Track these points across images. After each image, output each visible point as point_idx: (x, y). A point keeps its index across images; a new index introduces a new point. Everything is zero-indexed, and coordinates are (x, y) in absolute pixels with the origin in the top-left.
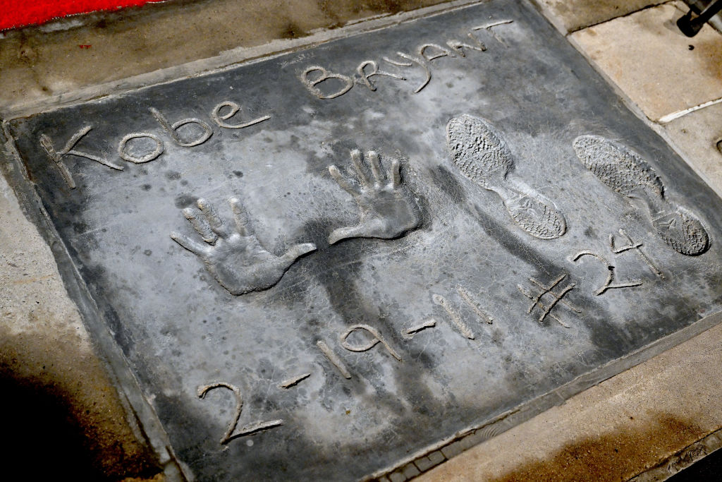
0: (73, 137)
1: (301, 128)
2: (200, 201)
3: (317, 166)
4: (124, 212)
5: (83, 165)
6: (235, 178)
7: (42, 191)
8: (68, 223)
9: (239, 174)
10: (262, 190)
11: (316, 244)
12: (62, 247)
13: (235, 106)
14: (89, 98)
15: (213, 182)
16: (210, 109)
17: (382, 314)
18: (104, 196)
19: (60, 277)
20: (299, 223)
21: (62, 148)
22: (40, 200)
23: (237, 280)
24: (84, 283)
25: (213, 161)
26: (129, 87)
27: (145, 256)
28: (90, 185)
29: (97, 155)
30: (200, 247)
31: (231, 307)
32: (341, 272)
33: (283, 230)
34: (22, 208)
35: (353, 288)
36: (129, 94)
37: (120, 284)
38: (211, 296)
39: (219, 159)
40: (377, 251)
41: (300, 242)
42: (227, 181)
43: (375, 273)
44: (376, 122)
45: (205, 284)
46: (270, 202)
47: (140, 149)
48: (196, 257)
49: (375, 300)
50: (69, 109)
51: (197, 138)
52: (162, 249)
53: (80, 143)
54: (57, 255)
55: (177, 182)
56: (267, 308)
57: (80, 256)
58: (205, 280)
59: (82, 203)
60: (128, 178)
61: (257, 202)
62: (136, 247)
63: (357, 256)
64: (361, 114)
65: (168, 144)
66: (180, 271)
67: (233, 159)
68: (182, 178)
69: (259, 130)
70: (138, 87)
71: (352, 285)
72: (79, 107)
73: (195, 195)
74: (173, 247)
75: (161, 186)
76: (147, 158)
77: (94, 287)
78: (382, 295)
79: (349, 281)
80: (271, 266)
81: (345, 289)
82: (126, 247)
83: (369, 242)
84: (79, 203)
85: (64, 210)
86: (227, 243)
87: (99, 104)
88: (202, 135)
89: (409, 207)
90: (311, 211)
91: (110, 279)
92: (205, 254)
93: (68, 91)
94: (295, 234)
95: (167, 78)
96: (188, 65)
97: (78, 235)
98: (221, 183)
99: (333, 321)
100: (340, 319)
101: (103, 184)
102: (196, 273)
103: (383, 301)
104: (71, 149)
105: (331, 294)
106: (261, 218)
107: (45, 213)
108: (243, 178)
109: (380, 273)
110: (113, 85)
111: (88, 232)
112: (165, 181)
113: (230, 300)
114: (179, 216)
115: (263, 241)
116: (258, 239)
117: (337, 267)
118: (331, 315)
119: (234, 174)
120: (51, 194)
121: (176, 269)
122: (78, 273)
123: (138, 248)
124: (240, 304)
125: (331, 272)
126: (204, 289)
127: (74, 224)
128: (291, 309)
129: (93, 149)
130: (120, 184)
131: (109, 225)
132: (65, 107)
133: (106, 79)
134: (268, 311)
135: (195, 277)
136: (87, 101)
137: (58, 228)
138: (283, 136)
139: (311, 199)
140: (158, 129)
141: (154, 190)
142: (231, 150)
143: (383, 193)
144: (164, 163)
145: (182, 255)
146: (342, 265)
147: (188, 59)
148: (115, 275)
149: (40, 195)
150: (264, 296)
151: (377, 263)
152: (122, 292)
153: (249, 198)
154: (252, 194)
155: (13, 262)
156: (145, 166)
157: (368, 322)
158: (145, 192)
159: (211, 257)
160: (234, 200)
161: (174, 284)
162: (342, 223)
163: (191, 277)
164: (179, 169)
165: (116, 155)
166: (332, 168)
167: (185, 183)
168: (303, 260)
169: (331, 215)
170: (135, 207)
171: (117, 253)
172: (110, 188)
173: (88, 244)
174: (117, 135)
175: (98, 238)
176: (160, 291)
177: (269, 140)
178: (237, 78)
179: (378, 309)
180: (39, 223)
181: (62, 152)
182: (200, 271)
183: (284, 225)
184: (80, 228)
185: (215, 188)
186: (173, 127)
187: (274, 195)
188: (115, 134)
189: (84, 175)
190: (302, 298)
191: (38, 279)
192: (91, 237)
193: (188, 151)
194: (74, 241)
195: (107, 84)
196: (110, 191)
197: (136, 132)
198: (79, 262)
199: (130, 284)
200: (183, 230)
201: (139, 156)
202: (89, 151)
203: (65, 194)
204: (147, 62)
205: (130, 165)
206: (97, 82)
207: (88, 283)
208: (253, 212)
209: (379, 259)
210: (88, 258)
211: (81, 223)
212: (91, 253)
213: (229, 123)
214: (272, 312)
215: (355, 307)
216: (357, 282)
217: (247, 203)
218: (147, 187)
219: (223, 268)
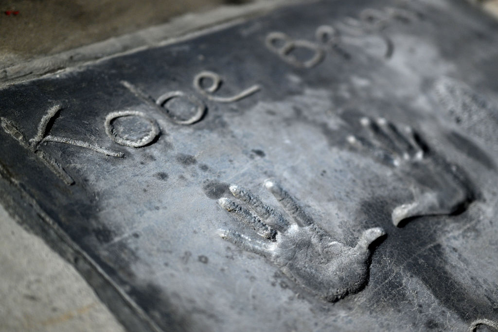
0: (42, 120)
1: (298, 98)
2: (233, 188)
3: (336, 140)
4: (150, 209)
5: (72, 154)
6: (258, 158)
7: (33, 191)
8: (85, 231)
9: (260, 153)
10: (294, 170)
11: (384, 228)
12: (91, 264)
13: (215, 77)
14: (42, 72)
15: (237, 164)
16: (190, 81)
17: (493, 303)
18: (115, 190)
19: (103, 307)
20: (354, 204)
21: (35, 133)
22: (34, 203)
23: (320, 283)
24: (140, 310)
25: (224, 140)
26: (84, 59)
27: (201, 264)
28: (92, 178)
29: (84, 140)
30: (259, 246)
31: (333, 318)
32: (426, 258)
33: (341, 215)
34: (12, 215)
35: (448, 276)
36: (88, 66)
37: (189, 306)
38: (303, 307)
39: (229, 137)
40: (449, 229)
41: (367, 227)
42: (251, 162)
43: (460, 255)
44: (366, 89)
45: (289, 293)
46: (311, 184)
47: (131, 130)
48: (263, 258)
49: (477, 288)
50: (22, 86)
51: (193, 114)
52: (218, 253)
53: (55, 126)
54: (88, 276)
55: (196, 167)
56: (374, 314)
57: (121, 274)
58: (287, 286)
59: (91, 201)
60: (135, 166)
61: (296, 183)
62: (186, 253)
63: (432, 238)
64: (347, 81)
65: (163, 122)
66: (253, 278)
67: (244, 136)
68: (199, 162)
69: (255, 102)
70: (97, 58)
71: (445, 273)
72: (34, 82)
73: (223, 181)
74: (229, 248)
75: (180, 174)
76: (146, 140)
77: (157, 315)
78: (481, 280)
79: (440, 268)
80: (348, 260)
81: (440, 278)
82: (174, 254)
83: (436, 219)
84: (88, 203)
85: (72, 213)
86: (288, 237)
87: (57, 79)
88: (196, 110)
89: (449, 178)
90: (358, 190)
91: (174, 301)
92: (270, 254)
93: (12, 65)
94: (356, 218)
95: (125, 48)
96: (142, 34)
97: (105, 245)
98: (244, 165)
99: (450, 320)
100: (457, 316)
101: (107, 176)
102: (272, 280)
103: (485, 287)
104: (45, 134)
105: (431, 286)
106: (311, 203)
107: (48, 219)
108: (267, 158)
109: (465, 255)
110: (65, 56)
111: (117, 239)
112: (181, 167)
113: (329, 310)
114: (218, 209)
115: (328, 230)
116: (321, 229)
117: (419, 252)
118: (444, 312)
119: (254, 154)
120: (47, 193)
121: (247, 277)
122: (127, 298)
123: (188, 255)
124: (341, 313)
125: (416, 260)
126: (291, 299)
127: (94, 231)
128: (399, 311)
129: (76, 134)
130: (129, 175)
131: (139, 228)
132: (17, 82)
133: (54, 50)
134: (376, 317)
135: (273, 285)
136: (41, 75)
137: (75, 238)
138: (284, 108)
139: (350, 176)
140: (144, 106)
141: (173, 179)
142: (237, 126)
143: (416, 165)
144: (168, 146)
145: (244, 257)
146: (423, 250)
147: (139, 27)
148: (176, 295)
149: (32, 196)
150: (362, 298)
151: (456, 244)
152: (196, 317)
153: (285, 179)
154: (286, 174)
155: (29, 293)
156: (148, 150)
157: (484, 315)
158: (163, 182)
159: (277, 257)
160: (269, 184)
161: (254, 297)
162: (398, 201)
163: (269, 285)
164: (190, 151)
165: (107, 138)
166: (352, 139)
167: (204, 168)
168: (380, 249)
169: (381, 192)
170: (160, 201)
171: (166, 264)
172: (119, 180)
173: (123, 255)
174: (97, 114)
175: (132, 246)
176: (242, 309)
177: (271, 113)
178: (203, 47)
179: (486, 299)
180: (43, 232)
181: (36, 139)
182: (276, 276)
183: (339, 208)
184: (105, 234)
185: (242, 171)
186: (158, 102)
187: (310, 176)
188: (95, 113)
189: (79, 166)
190: (404, 295)
191: (75, 313)
192: (123, 246)
193: (190, 130)
194: (104, 253)
195: (57, 56)
196: (120, 184)
197: (118, 109)
198: (123, 283)
199: (200, 303)
200: (231, 226)
201: (135, 138)
202: (71, 136)
203: (65, 192)
204: (95, 30)
205: (130, 150)
206: (45, 52)
207: (146, 309)
208: (298, 196)
209: (455, 238)
210: (131, 275)
211: (101, 227)
212: (133, 268)
213: (219, 95)
214: (382, 318)
215: (463, 299)
216: (448, 268)
217: (286, 186)
218: (163, 176)
219: (298, 269)
